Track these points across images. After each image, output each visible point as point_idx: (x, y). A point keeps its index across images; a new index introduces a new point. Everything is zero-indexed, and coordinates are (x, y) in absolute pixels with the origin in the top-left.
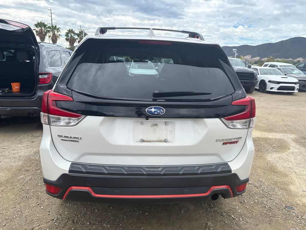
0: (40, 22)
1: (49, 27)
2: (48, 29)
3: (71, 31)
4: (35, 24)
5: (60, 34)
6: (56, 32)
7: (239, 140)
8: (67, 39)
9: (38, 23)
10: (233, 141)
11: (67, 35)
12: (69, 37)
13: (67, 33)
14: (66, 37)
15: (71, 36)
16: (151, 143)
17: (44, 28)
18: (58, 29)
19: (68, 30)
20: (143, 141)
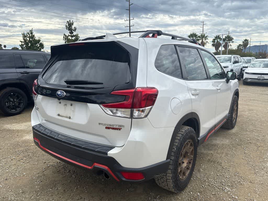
0: (192, 34)
1: (199, 37)
2: (198, 38)
3: (218, 37)
4: (189, 35)
5: (207, 41)
6: (204, 40)
7: (122, 128)
8: (213, 45)
9: (191, 34)
10: (115, 127)
11: (214, 41)
12: (216, 43)
13: (214, 39)
14: (212, 43)
15: (218, 41)
16: (63, 118)
17: (195, 37)
18: (206, 37)
19: (215, 37)
20: (59, 115)
